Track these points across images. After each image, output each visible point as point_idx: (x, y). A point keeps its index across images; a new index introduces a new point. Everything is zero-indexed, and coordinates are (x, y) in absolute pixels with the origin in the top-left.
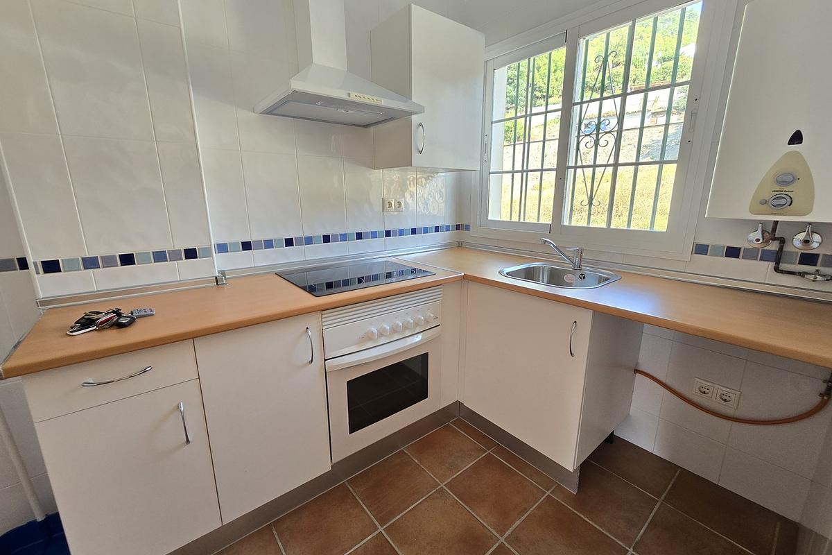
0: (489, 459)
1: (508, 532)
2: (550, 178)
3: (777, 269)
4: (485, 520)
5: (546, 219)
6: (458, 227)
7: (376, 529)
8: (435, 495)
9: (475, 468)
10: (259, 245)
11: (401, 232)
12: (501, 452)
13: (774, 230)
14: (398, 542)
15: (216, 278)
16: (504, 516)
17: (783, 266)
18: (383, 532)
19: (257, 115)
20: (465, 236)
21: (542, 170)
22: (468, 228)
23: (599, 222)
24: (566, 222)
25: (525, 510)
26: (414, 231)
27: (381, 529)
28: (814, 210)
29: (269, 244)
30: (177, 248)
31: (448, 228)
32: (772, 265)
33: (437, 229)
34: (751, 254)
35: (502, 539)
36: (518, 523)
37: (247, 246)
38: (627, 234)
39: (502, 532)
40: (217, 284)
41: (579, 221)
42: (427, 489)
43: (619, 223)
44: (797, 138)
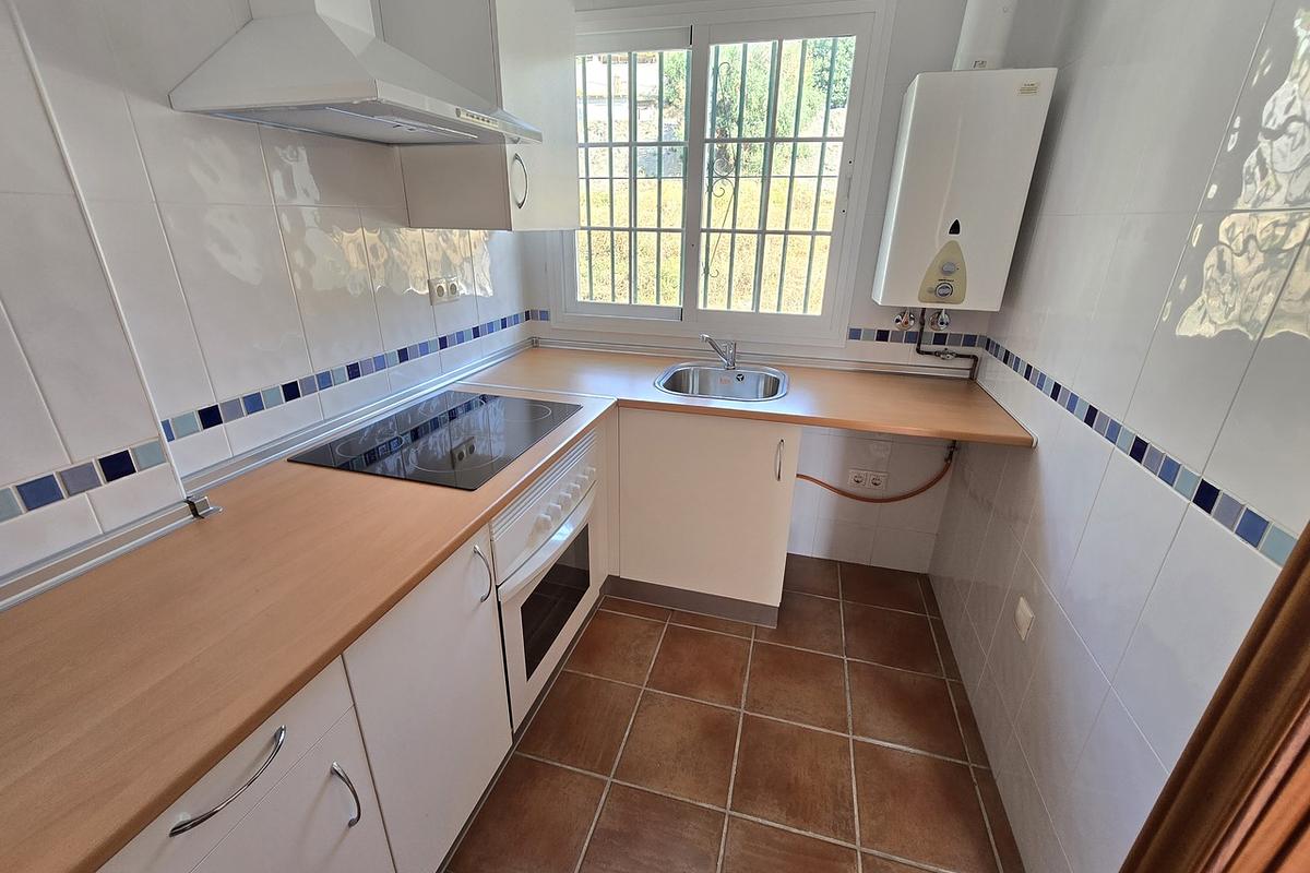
0: (672, 631)
1: (743, 701)
2: (674, 242)
3: (918, 351)
4: (712, 701)
5: (675, 301)
6: (527, 316)
7: (603, 783)
8: (645, 704)
9: (665, 648)
10: (234, 409)
11: (460, 337)
12: (681, 617)
13: (923, 314)
14: (641, 780)
15: (191, 504)
16: (728, 686)
17: (924, 347)
18: (615, 781)
19: (179, 113)
20: (539, 328)
21: (659, 231)
22: (545, 315)
23: (743, 304)
24: (701, 306)
25: (743, 669)
26: (476, 332)
27: (609, 780)
28: (966, 300)
29: (254, 403)
30: (80, 461)
31: (516, 319)
32: (914, 346)
33: (504, 324)
34: (897, 338)
35: (742, 711)
36: (745, 685)
37: (210, 417)
38: (778, 320)
39: (737, 703)
40: (196, 514)
41: (716, 303)
42: (629, 701)
43: (768, 306)
44: (955, 228)
